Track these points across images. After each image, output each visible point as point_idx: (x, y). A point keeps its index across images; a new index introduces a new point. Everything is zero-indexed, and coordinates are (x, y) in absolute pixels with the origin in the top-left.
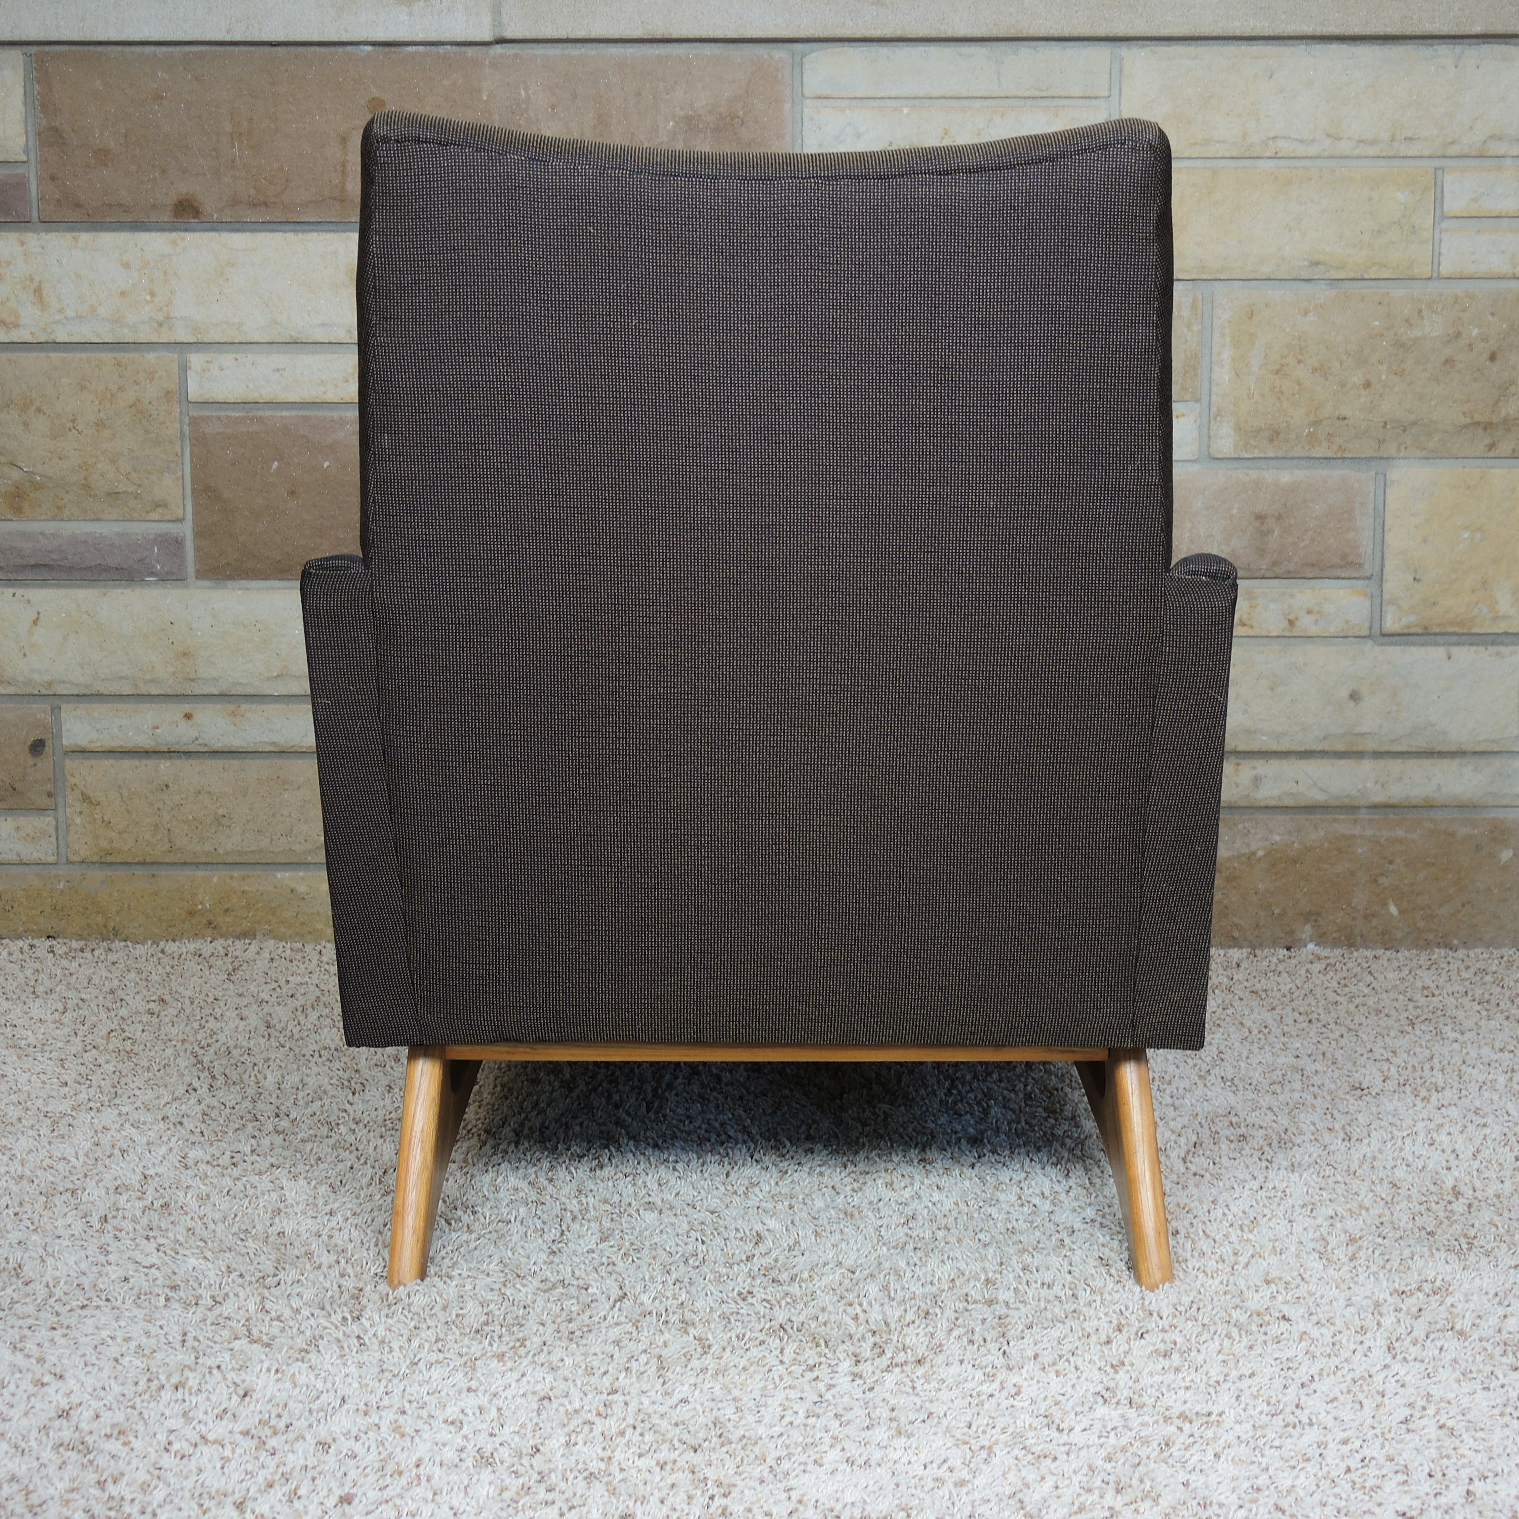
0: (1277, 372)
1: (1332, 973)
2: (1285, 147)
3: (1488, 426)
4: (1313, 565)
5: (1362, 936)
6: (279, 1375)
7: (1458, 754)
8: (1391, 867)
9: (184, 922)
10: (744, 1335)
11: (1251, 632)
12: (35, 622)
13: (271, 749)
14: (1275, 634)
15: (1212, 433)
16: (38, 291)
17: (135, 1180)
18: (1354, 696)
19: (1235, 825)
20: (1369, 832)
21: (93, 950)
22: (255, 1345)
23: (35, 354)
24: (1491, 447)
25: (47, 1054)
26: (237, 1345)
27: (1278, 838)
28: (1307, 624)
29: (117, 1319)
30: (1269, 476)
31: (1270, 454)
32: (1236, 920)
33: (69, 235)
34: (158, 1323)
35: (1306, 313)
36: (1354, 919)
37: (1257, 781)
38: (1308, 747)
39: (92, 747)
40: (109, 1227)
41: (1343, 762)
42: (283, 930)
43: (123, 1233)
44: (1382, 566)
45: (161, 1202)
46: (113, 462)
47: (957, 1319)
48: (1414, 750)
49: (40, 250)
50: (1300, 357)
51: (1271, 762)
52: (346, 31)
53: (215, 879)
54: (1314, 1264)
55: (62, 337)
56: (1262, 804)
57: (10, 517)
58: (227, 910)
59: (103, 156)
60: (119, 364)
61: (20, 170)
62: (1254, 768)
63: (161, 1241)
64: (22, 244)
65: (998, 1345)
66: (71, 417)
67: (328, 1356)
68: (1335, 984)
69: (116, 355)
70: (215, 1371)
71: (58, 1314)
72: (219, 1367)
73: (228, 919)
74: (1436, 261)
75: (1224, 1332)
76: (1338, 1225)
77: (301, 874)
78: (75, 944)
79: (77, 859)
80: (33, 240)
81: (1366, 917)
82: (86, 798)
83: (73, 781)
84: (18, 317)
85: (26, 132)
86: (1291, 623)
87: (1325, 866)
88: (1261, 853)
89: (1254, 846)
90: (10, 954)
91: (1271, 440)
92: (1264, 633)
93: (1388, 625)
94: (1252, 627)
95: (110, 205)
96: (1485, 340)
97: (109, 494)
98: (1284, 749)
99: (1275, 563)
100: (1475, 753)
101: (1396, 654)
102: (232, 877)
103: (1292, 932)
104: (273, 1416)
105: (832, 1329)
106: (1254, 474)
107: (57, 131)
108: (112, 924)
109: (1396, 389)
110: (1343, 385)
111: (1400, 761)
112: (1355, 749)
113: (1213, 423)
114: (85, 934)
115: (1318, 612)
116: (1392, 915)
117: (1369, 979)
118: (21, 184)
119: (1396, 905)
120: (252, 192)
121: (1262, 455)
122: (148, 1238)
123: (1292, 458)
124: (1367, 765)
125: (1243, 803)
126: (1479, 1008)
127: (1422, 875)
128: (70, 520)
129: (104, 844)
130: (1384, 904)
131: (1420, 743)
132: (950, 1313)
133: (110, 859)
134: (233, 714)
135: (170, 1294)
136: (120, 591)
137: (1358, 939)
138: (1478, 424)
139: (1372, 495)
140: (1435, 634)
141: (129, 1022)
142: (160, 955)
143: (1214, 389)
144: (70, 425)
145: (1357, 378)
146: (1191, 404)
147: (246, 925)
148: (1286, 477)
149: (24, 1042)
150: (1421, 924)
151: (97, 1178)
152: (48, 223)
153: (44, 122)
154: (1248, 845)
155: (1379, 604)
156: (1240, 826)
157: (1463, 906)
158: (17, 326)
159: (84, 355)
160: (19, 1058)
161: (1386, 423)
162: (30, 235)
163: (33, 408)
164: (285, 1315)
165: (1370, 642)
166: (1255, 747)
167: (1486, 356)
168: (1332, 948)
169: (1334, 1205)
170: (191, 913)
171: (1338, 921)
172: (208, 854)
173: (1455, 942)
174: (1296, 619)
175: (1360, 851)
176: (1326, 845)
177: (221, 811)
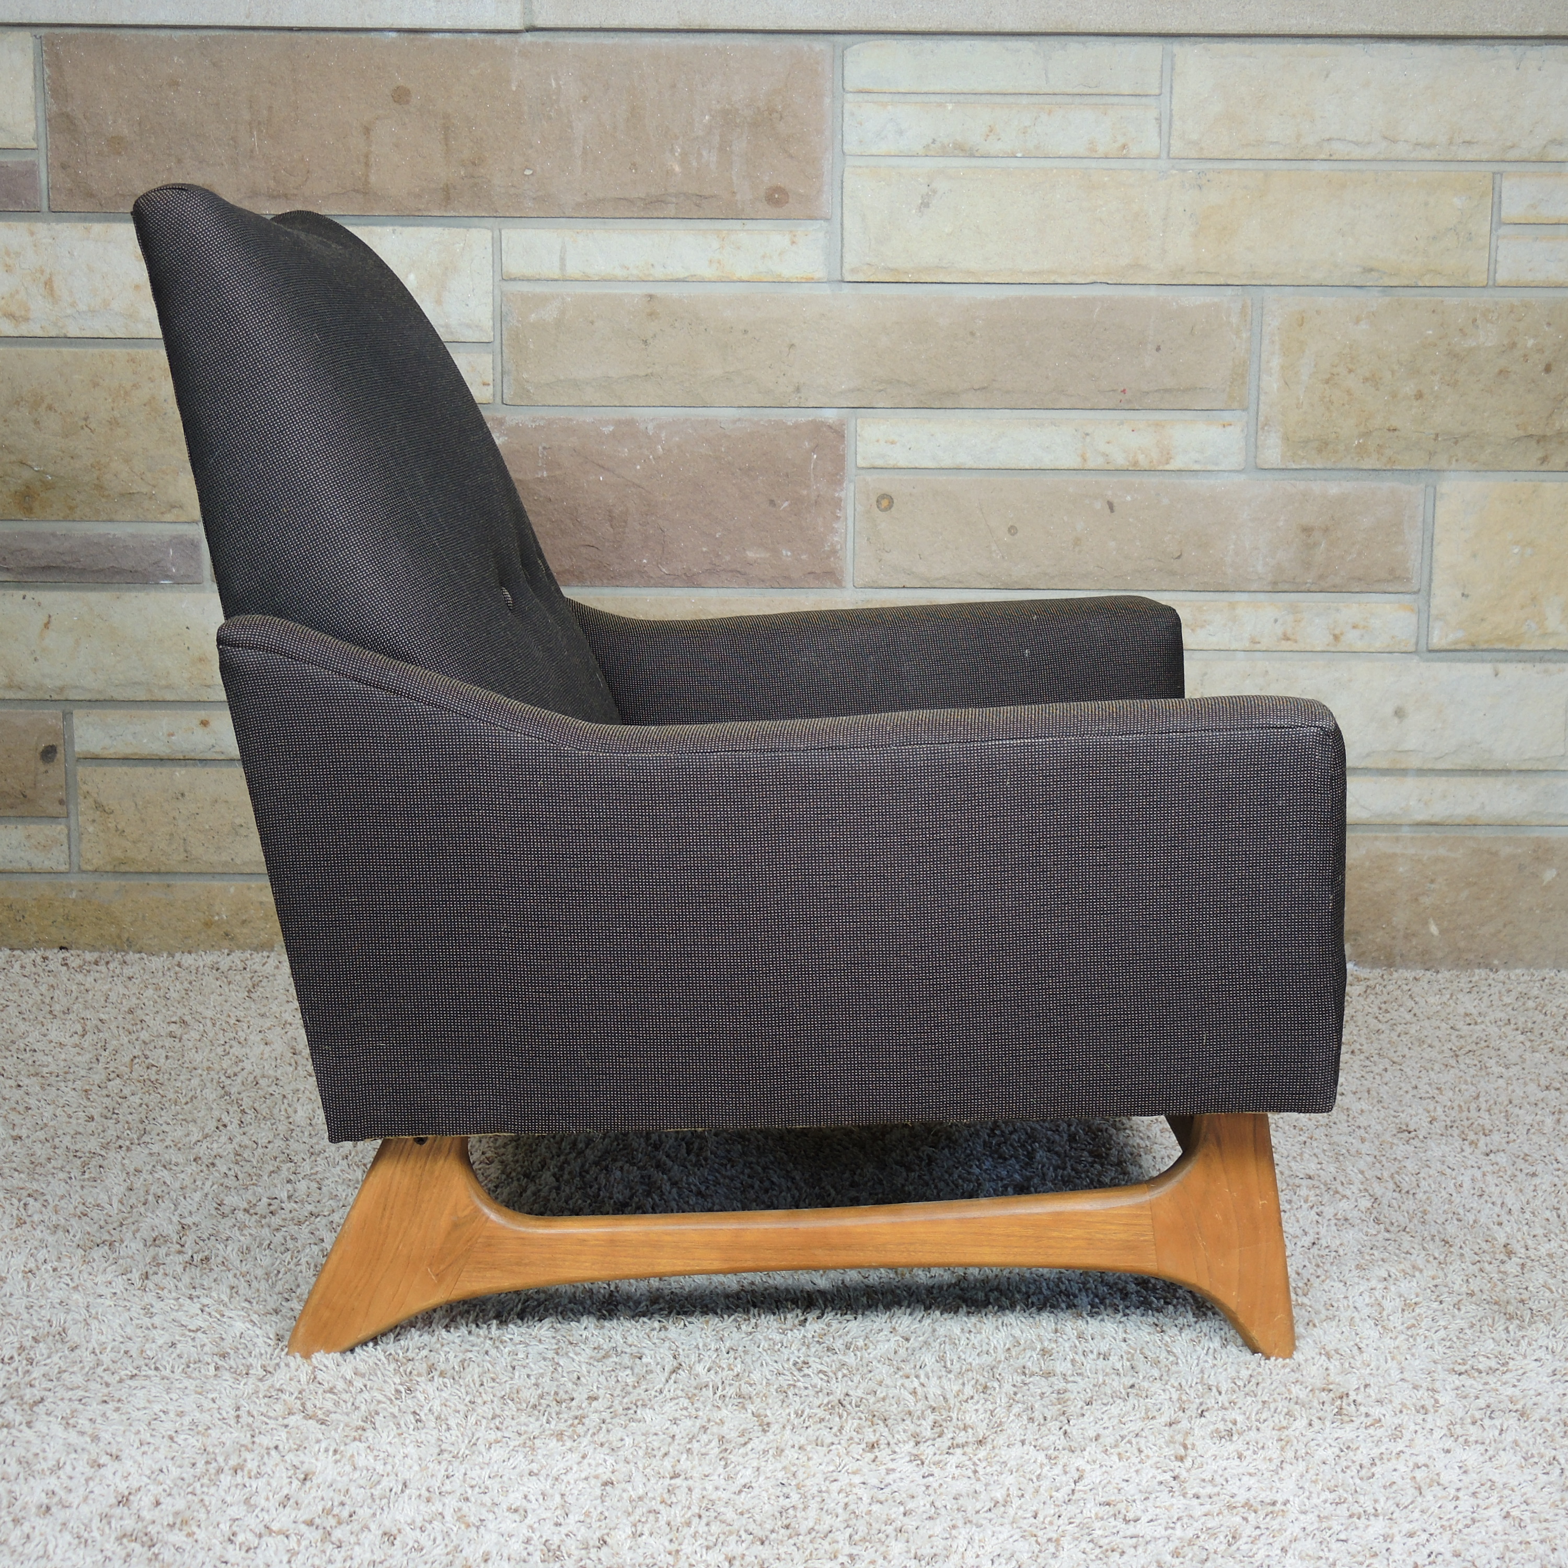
0: (1327, 382)
1: (1372, 997)
2: (1340, 149)
3: (1541, 439)
4: (1360, 579)
5: (1402, 956)
6: (338, 1457)
7: (1505, 772)
8: (1433, 886)
9: (199, 933)
10: (803, 1412)
11: (1295, 647)
12: (47, 625)
14: (1319, 649)
15: (1259, 443)
16: (49, 284)
17: (171, 1230)
18: (1399, 713)
20: (1411, 851)
21: (107, 963)
22: (311, 1421)
23: (45, 349)
24: (1544, 460)
25: (70, 1084)
26: (292, 1420)
28: (1352, 639)
29: (168, 1391)
30: (1317, 487)
31: (1319, 466)
33: (80, 226)
34: (210, 1396)
35: (1358, 321)
36: (1394, 938)
39: (105, 754)
40: (150, 1284)
41: (1386, 779)
43: (166, 1291)
44: (1431, 580)
45: (201, 1256)
46: (127, 461)
47: (1015, 1394)
48: (1458, 768)
49: (51, 241)
50: (1350, 366)
52: (370, 16)
53: (232, 890)
54: (1369, 1332)
55: (73, 331)
57: (19, 517)
58: (244, 922)
59: (117, 144)
60: (133, 361)
61: (30, 158)
63: (205, 1301)
64: (32, 234)
65: (1058, 1424)
66: (83, 415)
67: (385, 1435)
68: (1376, 1010)
69: (130, 350)
70: (273, 1452)
71: (107, 1385)
72: (276, 1448)
73: (245, 931)
74: (1492, 267)
75: (1285, 1410)
76: (1393, 1288)
78: (90, 956)
79: (90, 868)
80: (42, 229)
81: (1406, 937)
82: (98, 806)
83: (85, 788)
84: (28, 310)
85: (36, 117)
86: (1336, 638)
87: (1366, 885)
90: (22, 967)
91: (1320, 451)
92: (1308, 649)
93: (1435, 641)
95: (123, 195)
96: (1541, 351)
97: (122, 495)
99: (1321, 577)
100: (1520, 771)
101: (1443, 670)
102: (249, 888)
104: (336, 1504)
105: (891, 1405)
106: (1301, 486)
107: (68, 116)
108: (126, 935)
109: (1449, 401)
110: (1394, 395)
111: (1444, 778)
112: (1398, 766)
113: (1260, 433)
114: (98, 944)
115: (1364, 627)
116: (1433, 935)
117: (1411, 1004)
118: (30, 172)
119: (1437, 925)
120: (272, 183)
121: (1309, 466)
122: (191, 1298)
123: (1341, 470)
124: (1410, 782)
126: (1521, 1038)
127: (1464, 894)
128: (82, 520)
129: (119, 853)
130: (1425, 924)
131: (1465, 760)
132: (1008, 1388)
133: (123, 868)
135: (220, 1363)
136: (133, 594)
137: (1398, 959)
138: (1531, 436)
139: (1421, 508)
140: (1483, 650)
141: (151, 1047)
142: (177, 968)
143: (1262, 398)
144: (83, 423)
145: (1409, 389)
146: (1238, 413)
147: (264, 936)
148: (1334, 489)
149: (45, 1070)
150: (1462, 944)
151: (134, 1228)
152: (58, 213)
153: (55, 108)
155: (1425, 618)
157: (1505, 926)
158: (27, 320)
159: (96, 351)
160: (42, 1088)
161: (1437, 435)
162: (40, 225)
163: (44, 406)
164: (338, 1388)
165: (1416, 658)
167: (1541, 367)
168: (1372, 968)
169: (1386, 1265)
170: (208, 924)
171: (1378, 940)
172: (225, 864)
173: (1496, 962)
174: (1342, 634)
175: (1401, 869)
176: (1367, 864)
177: (238, 821)
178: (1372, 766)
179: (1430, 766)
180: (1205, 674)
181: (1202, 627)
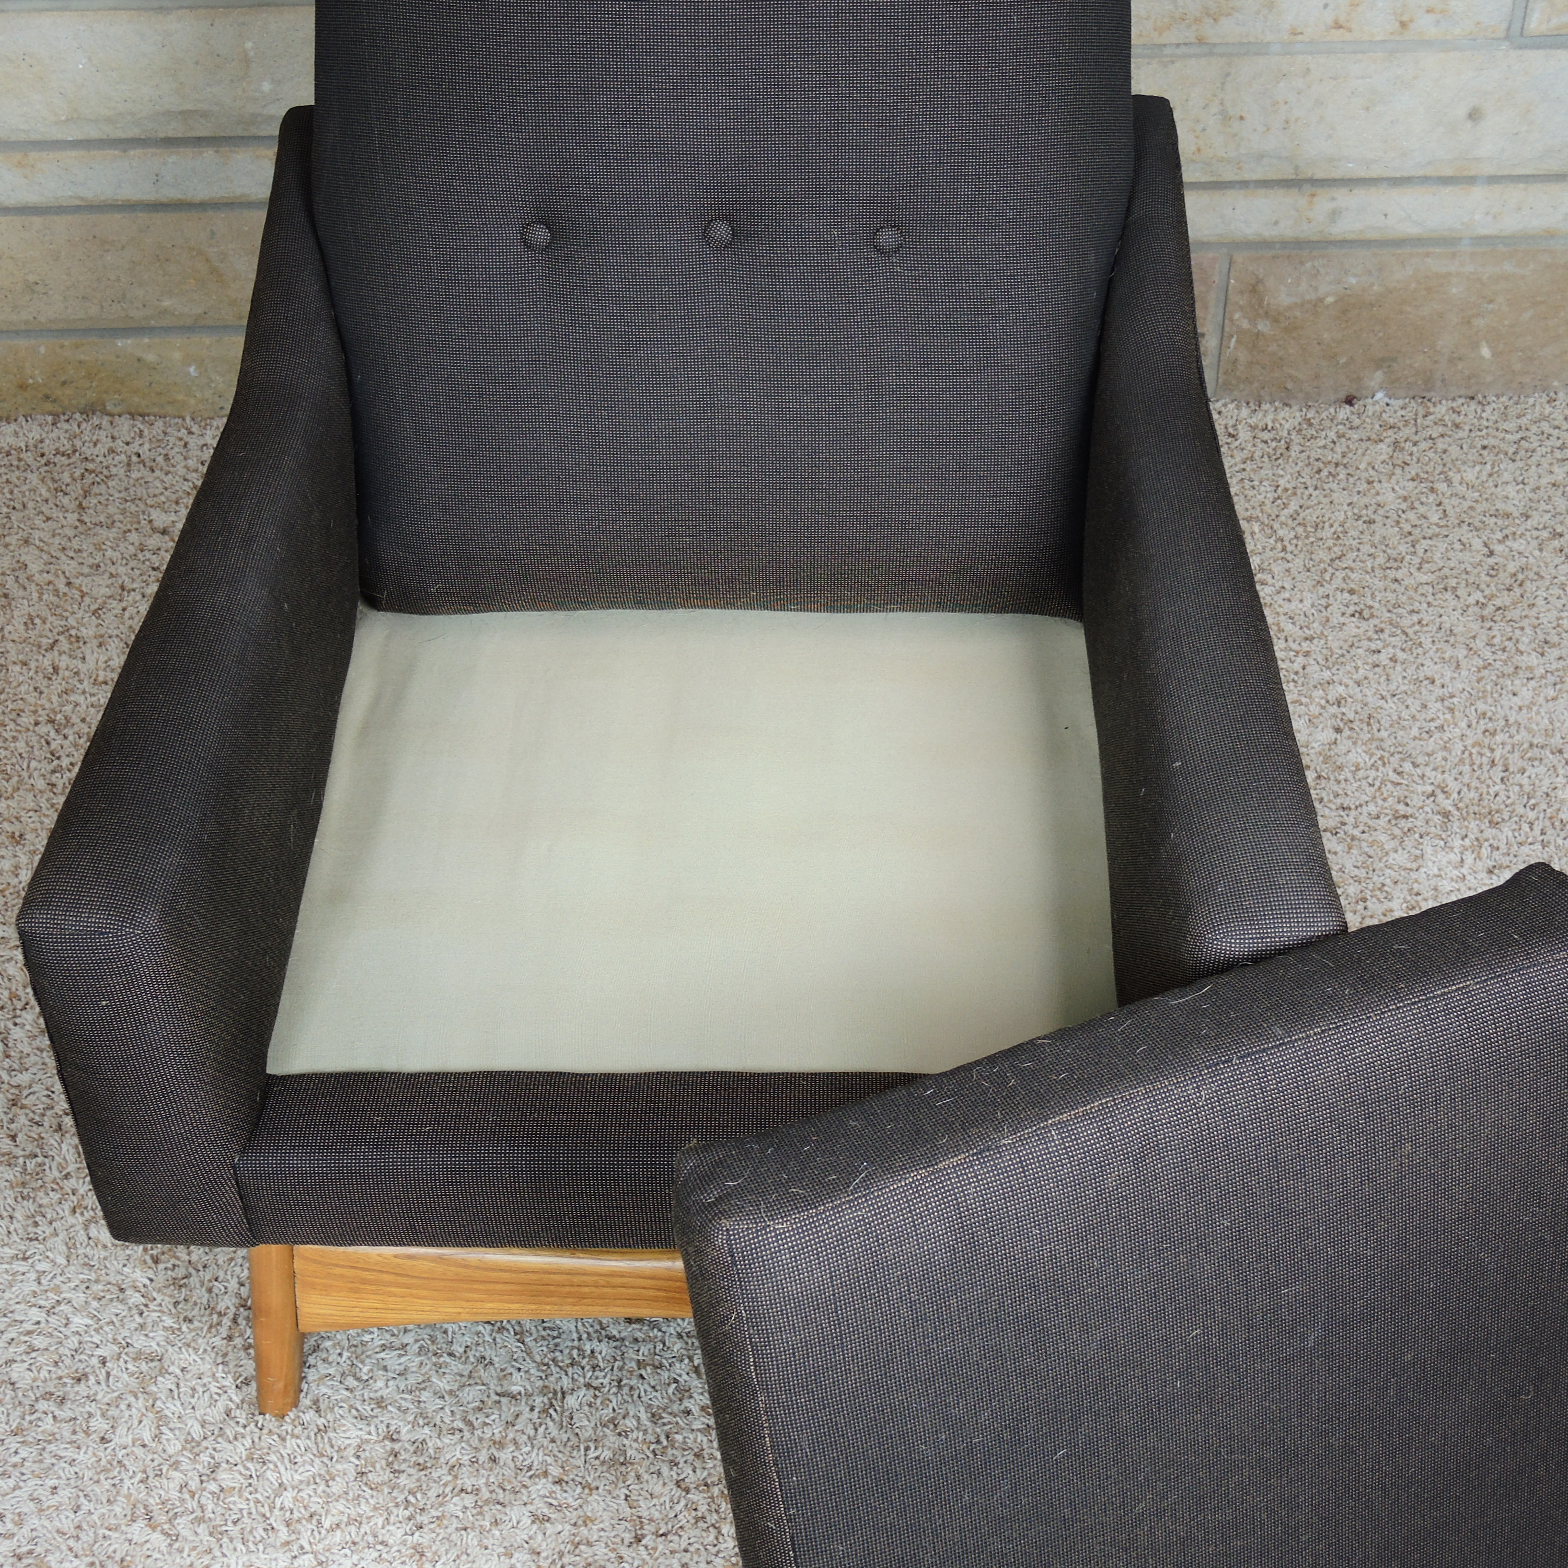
5: (1443, 380)
8: (1491, 306)
9: (15, 396)
11: (1348, 37)
13: (78, 203)
14: (1380, 39)
18: (1474, 115)
19: (1302, 263)
20: (1470, 268)
27: (1353, 281)
28: (1425, 26)
32: (1293, 372)
36: (1436, 362)
37: (1334, 215)
38: (1406, 174)
41: (1448, 190)
42: (136, 399)
48: (1541, 173)
51: (1356, 191)
53: (42, 350)
56: (1339, 238)
58: (64, 383)
62: (1333, 199)
73: (68, 392)
77: (146, 340)
81: (1451, 361)
86: (1403, 25)
87: (1409, 309)
88: (1330, 300)
89: (1323, 289)
92: (1366, 39)
93: (1532, 26)
94: (1350, 30)
98: (1374, 175)
101: (1536, 57)
102: (62, 346)
103: (1359, 379)
111: (1521, 186)
112: (1465, 173)
115: (1442, 12)
116: (1483, 358)
119: (1490, 347)
124: (1479, 193)
125: (1315, 238)
127: (1527, 315)
130: (1475, 346)
134: (20, 164)
137: (1438, 384)
147: (91, 396)
150: (1518, 367)
154: (1316, 289)
156: (1309, 265)
165: (1505, 45)
166: (1337, 174)
168: (1403, 401)
170: (23, 387)
171: (1416, 365)
172: (26, 322)
173: (1556, 384)
174: (1411, 21)
175: (1454, 290)
176: (1413, 285)
177: (32, 278)
178: (1434, 174)
179: (1506, 172)
180: (1228, 75)
181: (1229, 15)
